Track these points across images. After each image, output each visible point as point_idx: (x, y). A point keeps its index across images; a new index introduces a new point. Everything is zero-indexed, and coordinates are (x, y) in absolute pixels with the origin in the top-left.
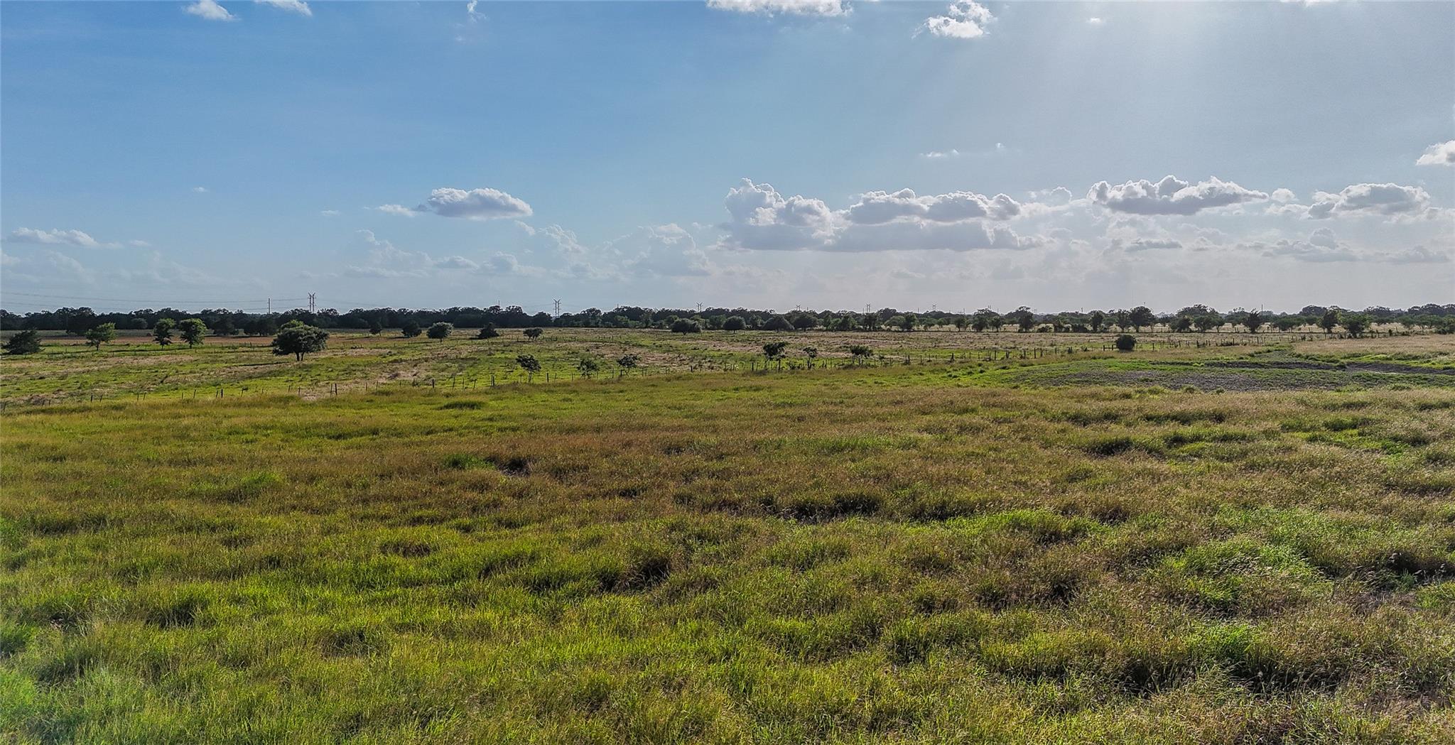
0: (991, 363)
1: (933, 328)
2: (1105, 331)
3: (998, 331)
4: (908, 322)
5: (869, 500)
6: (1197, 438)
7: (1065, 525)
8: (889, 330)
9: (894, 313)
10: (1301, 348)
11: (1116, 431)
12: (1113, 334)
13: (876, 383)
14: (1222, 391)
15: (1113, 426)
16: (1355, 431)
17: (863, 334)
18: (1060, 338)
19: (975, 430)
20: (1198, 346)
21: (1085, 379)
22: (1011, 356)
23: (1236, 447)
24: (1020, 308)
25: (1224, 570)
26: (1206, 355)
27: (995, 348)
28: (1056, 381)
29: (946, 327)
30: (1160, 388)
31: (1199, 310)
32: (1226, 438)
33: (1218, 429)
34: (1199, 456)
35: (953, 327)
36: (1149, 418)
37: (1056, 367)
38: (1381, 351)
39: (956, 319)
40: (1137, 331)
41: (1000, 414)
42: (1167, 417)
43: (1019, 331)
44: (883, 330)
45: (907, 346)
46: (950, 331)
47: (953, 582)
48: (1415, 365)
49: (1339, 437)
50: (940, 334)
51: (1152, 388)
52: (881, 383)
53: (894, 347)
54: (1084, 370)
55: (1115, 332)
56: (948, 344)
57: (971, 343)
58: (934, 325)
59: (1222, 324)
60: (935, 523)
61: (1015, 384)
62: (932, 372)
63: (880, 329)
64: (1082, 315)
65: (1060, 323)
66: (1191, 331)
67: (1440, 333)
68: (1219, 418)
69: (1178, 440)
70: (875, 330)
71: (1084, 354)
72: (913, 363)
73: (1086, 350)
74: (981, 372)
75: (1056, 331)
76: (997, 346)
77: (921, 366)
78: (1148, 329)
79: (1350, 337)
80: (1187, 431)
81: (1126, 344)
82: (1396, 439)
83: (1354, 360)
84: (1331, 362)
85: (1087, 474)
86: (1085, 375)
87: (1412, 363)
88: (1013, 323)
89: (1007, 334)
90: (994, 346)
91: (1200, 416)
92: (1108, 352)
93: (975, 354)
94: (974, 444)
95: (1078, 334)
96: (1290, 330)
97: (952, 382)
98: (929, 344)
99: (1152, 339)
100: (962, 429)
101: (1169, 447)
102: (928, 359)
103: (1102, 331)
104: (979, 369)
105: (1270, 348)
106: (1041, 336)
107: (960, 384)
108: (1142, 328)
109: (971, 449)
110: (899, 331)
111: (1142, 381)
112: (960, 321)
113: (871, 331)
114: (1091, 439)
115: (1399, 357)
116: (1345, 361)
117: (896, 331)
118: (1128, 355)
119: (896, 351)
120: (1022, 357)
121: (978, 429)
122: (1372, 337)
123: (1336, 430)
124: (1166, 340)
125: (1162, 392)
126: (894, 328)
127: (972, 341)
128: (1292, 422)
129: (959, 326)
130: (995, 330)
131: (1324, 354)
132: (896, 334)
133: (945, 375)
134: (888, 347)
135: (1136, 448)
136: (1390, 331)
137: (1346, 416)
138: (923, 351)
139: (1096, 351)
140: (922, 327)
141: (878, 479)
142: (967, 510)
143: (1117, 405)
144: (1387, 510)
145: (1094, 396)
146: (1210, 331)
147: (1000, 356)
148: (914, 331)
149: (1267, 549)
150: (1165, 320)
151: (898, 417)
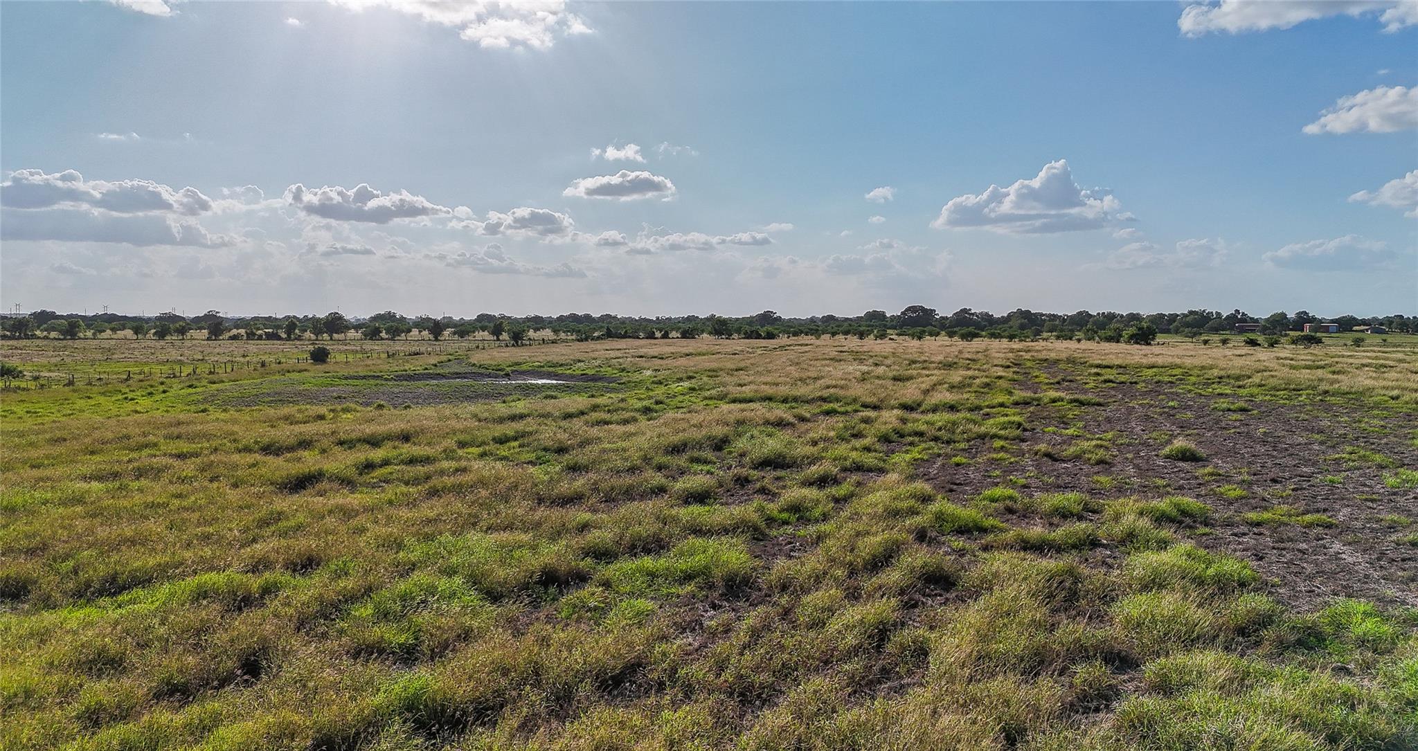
0: (177, 380)
1: (104, 335)
2: (299, 338)
3: (183, 339)
4: (71, 327)
5: (18, 583)
6: (386, 463)
7: (255, 583)
8: (46, 338)
9: (53, 316)
10: (477, 358)
11: (310, 461)
12: (307, 342)
13: (27, 412)
14: (409, 407)
15: (306, 453)
16: (516, 444)
17: (11, 342)
18: (252, 346)
19: (156, 473)
20: (389, 356)
21: (280, 399)
22: (198, 371)
23: (421, 470)
24: (209, 312)
25: (408, 612)
26: (396, 367)
27: (180, 360)
28: (246, 401)
29: (120, 334)
30: (352, 405)
31: (390, 317)
32: (412, 461)
33: (407, 450)
34: (387, 482)
35: (129, 333)
36: (341, 443)
37: (249, 384)
38: (537, 360)
39: (135, 324)
40: (331, 339)
41: (185, 447)
42: (359, 440)
43: (208, 339)
44: (39, 338)
45: (70, 359)
46: (126, 339)
47: (126, 682)
48: (561, 372)
49: (503, 451)
50: (113, 342)
51: (345, 406)
52: (35, 413)
53: (54, 360)
54: (279, 388)
55: (309, 340)
56: (123, 356)
57: (152, 354)
58: (104, 331)
59: (409, 331)
60: (105, 601)
61: (202, 407)
62: (103, 394)
63: (34, 337)
64: (276, 319)
65: (253, 329)
66: (382, 339)
67: (578, 340)
68: (406, 438)
69: (369, 466)
70: (27, 337)
71: (278, 367)
72: (80, 385)
73: (279, 363)
74: (164, 392)
75: (248, 338)
76: (182, 358)
77: (89, 387)
78: (341, 336)
79: (513, 345)
80: (377, 455)
81: (320, 356)
82: (546, 449)
83: (516, 368)
84: (500, 370)
85: (280, 516)
86: (279, 394)
87: (560, 370)
88: (200, 328)
89: (194, 342)
90: (179, 358)
91: (389, 437)
92: (302, 366)
93: (156, 369)
94: (156, 490)
95: (271, 342)
96: (466, 338)
97: (130, 406)
98: (99, 356)
99: (345, 347)
100: (140, 473)
101: (361, 474)
102: (98, 377)
103: (296, 339)
104: (161, 388)
105: (450, 357)
106: (231, 344)
107: (138, 409)
108: (335, 336)
109: (150, 499)
110: (60, 339)
111: (336, 398)
112: (138, 325)
113: (21, 338)
114: (284, 473)
115: (550, 364)
116: (508, 369)
117: (55, 339)
118: (321, 367)
119: (56, 366)
120: (211, 373)
121: (160, 471)
122: (530, 345)
123: (501, 443)
124: (359, 348)
125: (355, 410)
126: (53, 334)
127: (153, 351)
128: (467, 438)
129: (136, 333)
130: (181, 337)
131: (494, 363)
132: (56, 343)
133: (120, 397)
134: (44, 361)
135: (328, 478)
136: (543, 339)
137: (510, 429)
138: (92, 365)
139: (291, 362)
140: (89, 334)
141: (31, 552)
142: (143, 580)
143: (310, 429)
144: (538, 525)
145: (289, 420)
146: (399, 338)
147: (187, 370)
148: (80, 338)
149: (443, 584)
150: (357, 327)
151: (56, 461)
